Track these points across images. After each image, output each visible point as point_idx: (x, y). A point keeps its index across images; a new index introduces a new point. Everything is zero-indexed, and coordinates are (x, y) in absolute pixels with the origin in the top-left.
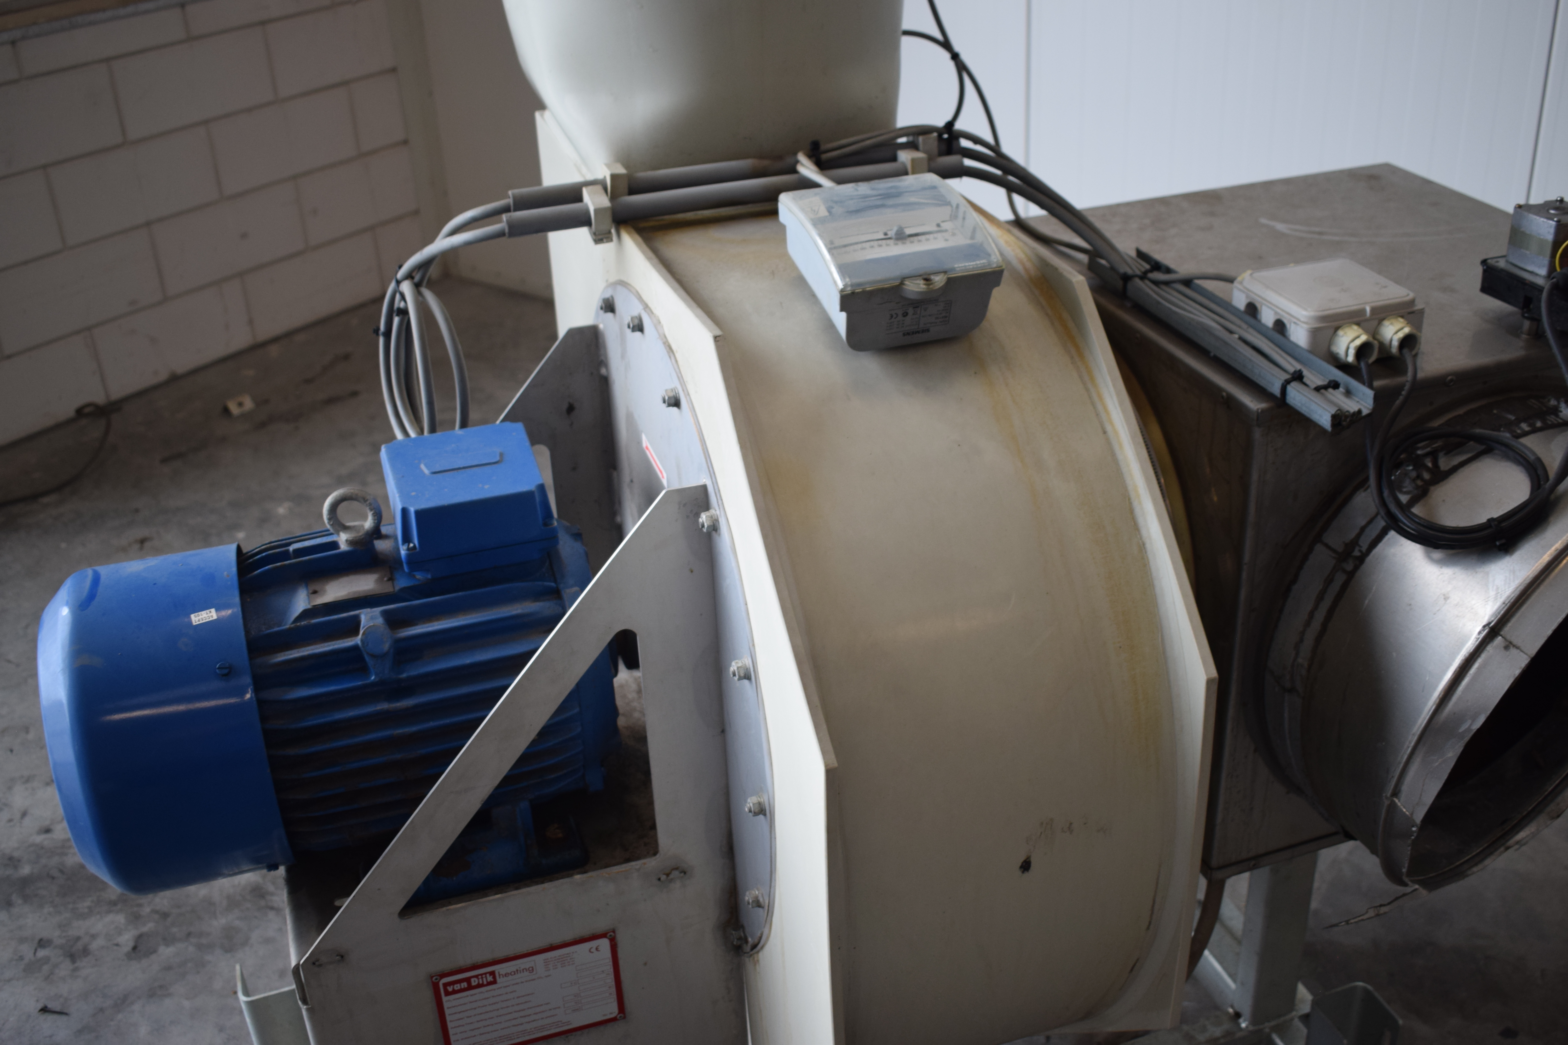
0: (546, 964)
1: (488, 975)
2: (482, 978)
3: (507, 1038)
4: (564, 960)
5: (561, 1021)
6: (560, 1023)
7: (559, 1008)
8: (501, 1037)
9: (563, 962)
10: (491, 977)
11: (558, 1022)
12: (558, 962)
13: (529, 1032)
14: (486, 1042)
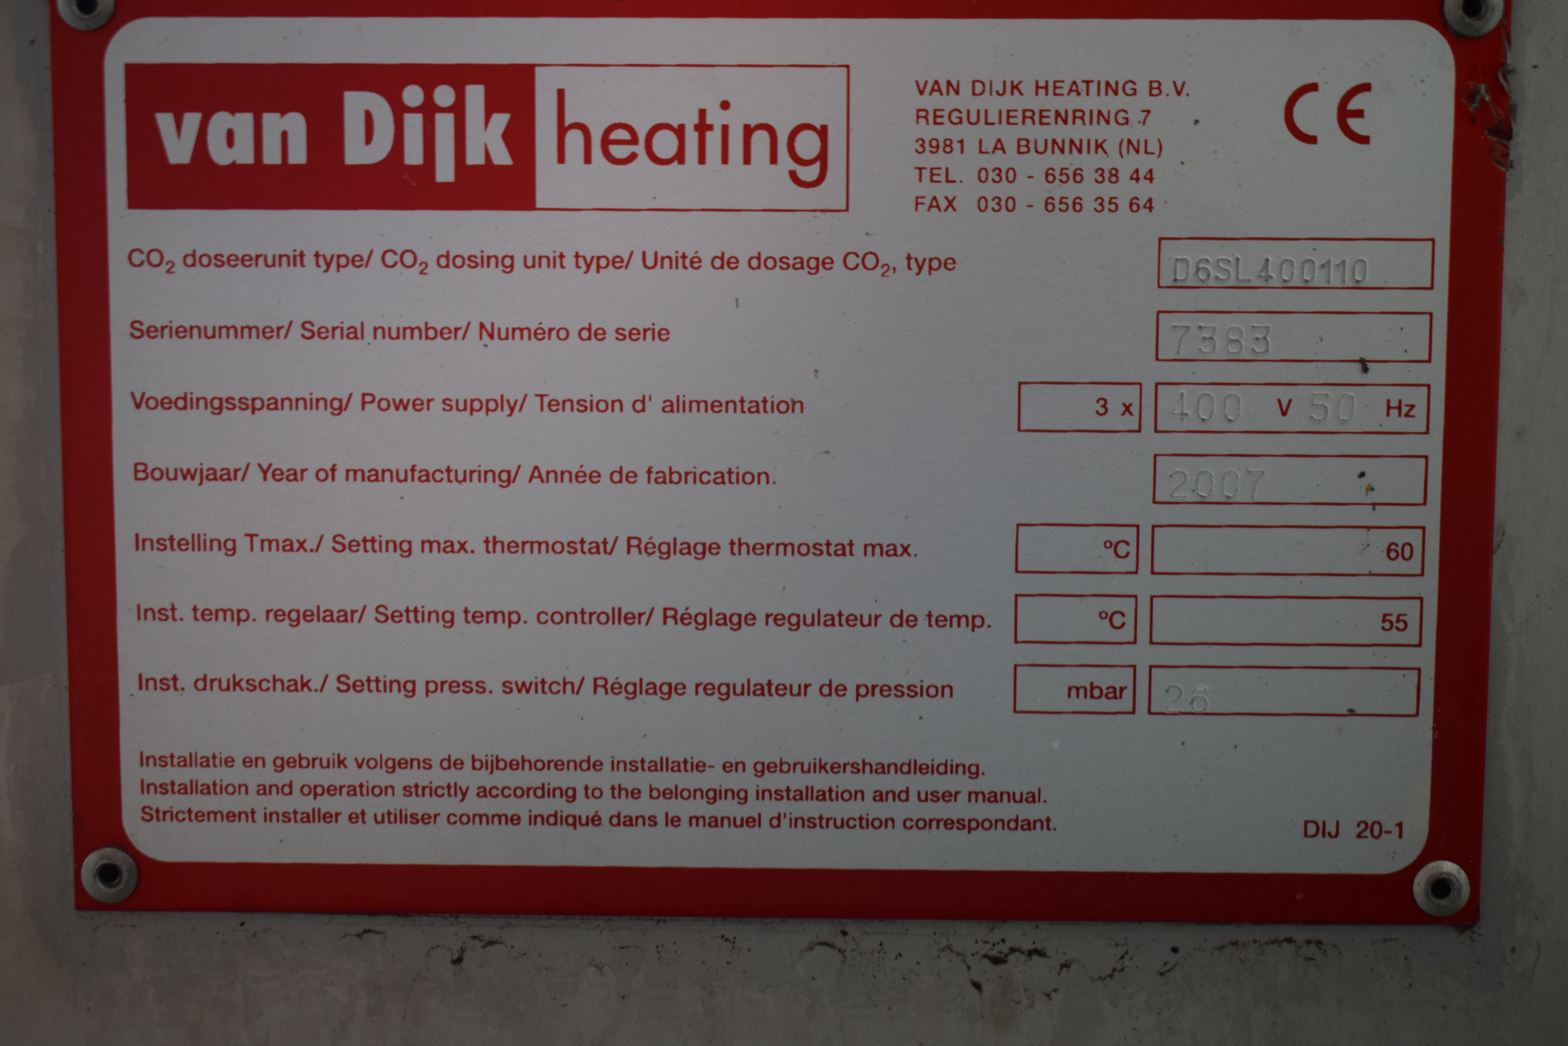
0: (929, 131)
1: (475, 95)
2: (429, 110)
3: (546, 792)
4: (1076, 147)
5: (974, 772)
6: (960, 783)
7: (975, 622)
8: (494, 764)
9: (1070, 160)
10: (501, 120)
11: (950, 768)
12: (1024, 146)
13: (715, 796)
14: (379, 777)
